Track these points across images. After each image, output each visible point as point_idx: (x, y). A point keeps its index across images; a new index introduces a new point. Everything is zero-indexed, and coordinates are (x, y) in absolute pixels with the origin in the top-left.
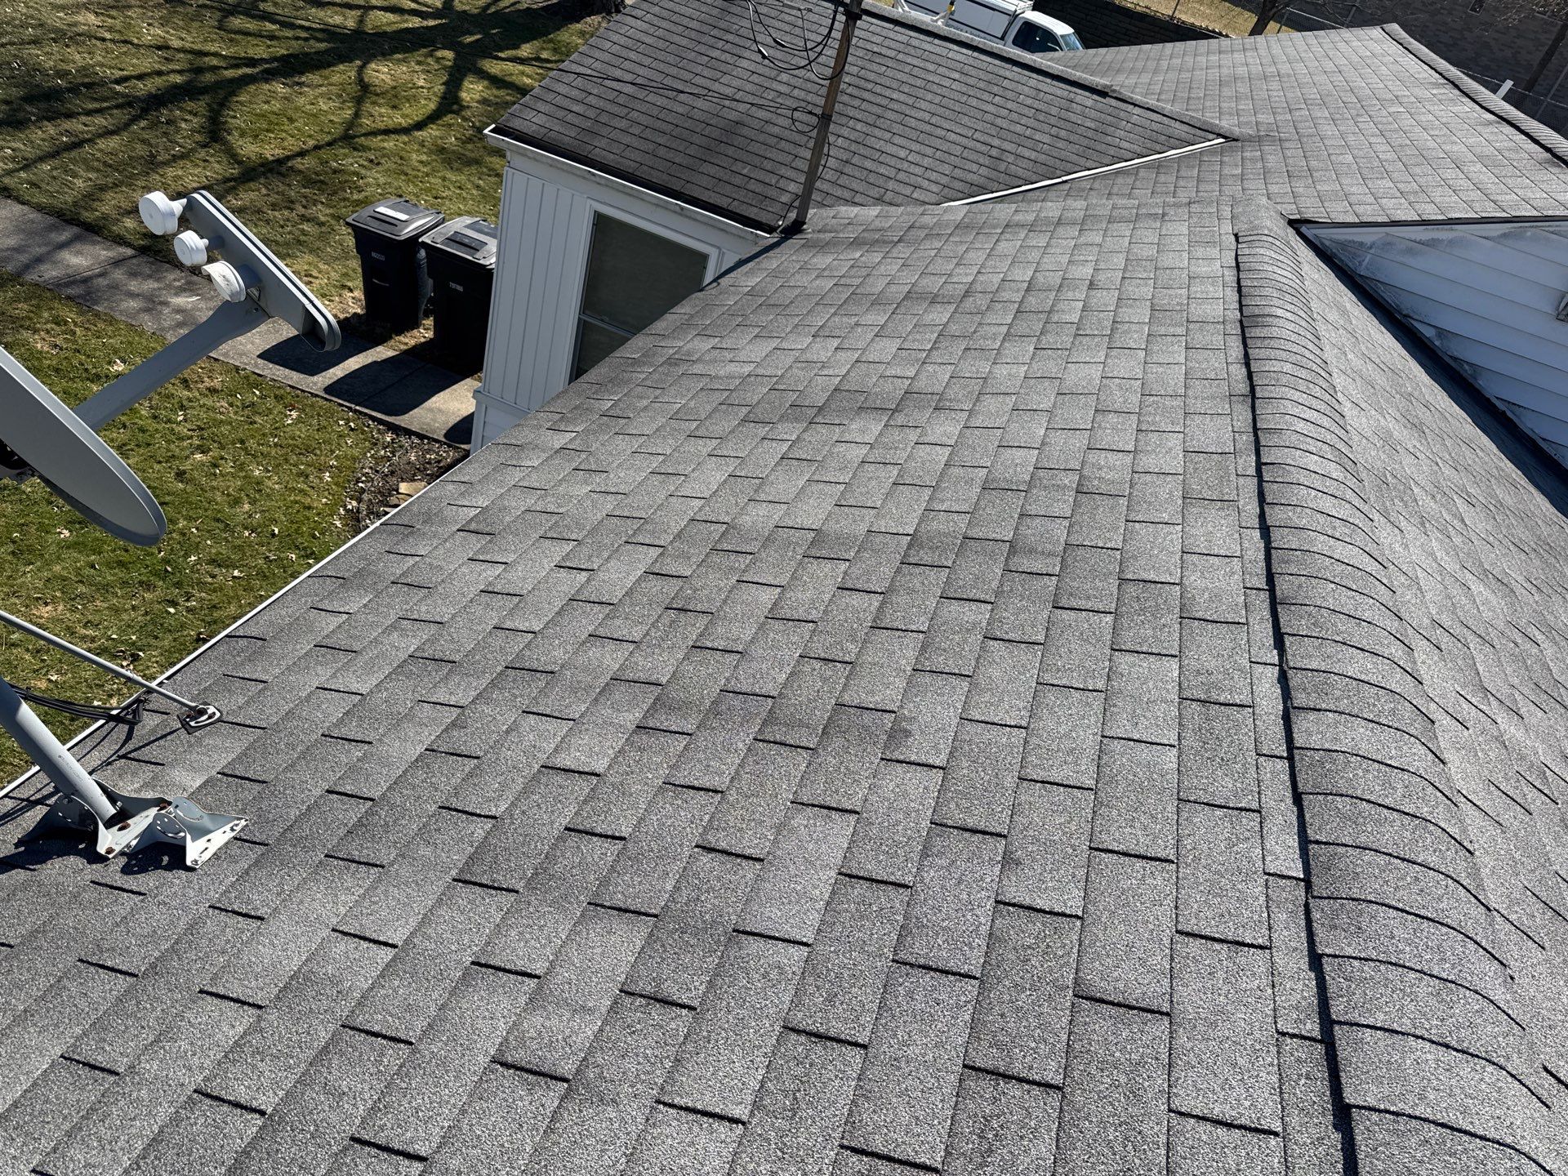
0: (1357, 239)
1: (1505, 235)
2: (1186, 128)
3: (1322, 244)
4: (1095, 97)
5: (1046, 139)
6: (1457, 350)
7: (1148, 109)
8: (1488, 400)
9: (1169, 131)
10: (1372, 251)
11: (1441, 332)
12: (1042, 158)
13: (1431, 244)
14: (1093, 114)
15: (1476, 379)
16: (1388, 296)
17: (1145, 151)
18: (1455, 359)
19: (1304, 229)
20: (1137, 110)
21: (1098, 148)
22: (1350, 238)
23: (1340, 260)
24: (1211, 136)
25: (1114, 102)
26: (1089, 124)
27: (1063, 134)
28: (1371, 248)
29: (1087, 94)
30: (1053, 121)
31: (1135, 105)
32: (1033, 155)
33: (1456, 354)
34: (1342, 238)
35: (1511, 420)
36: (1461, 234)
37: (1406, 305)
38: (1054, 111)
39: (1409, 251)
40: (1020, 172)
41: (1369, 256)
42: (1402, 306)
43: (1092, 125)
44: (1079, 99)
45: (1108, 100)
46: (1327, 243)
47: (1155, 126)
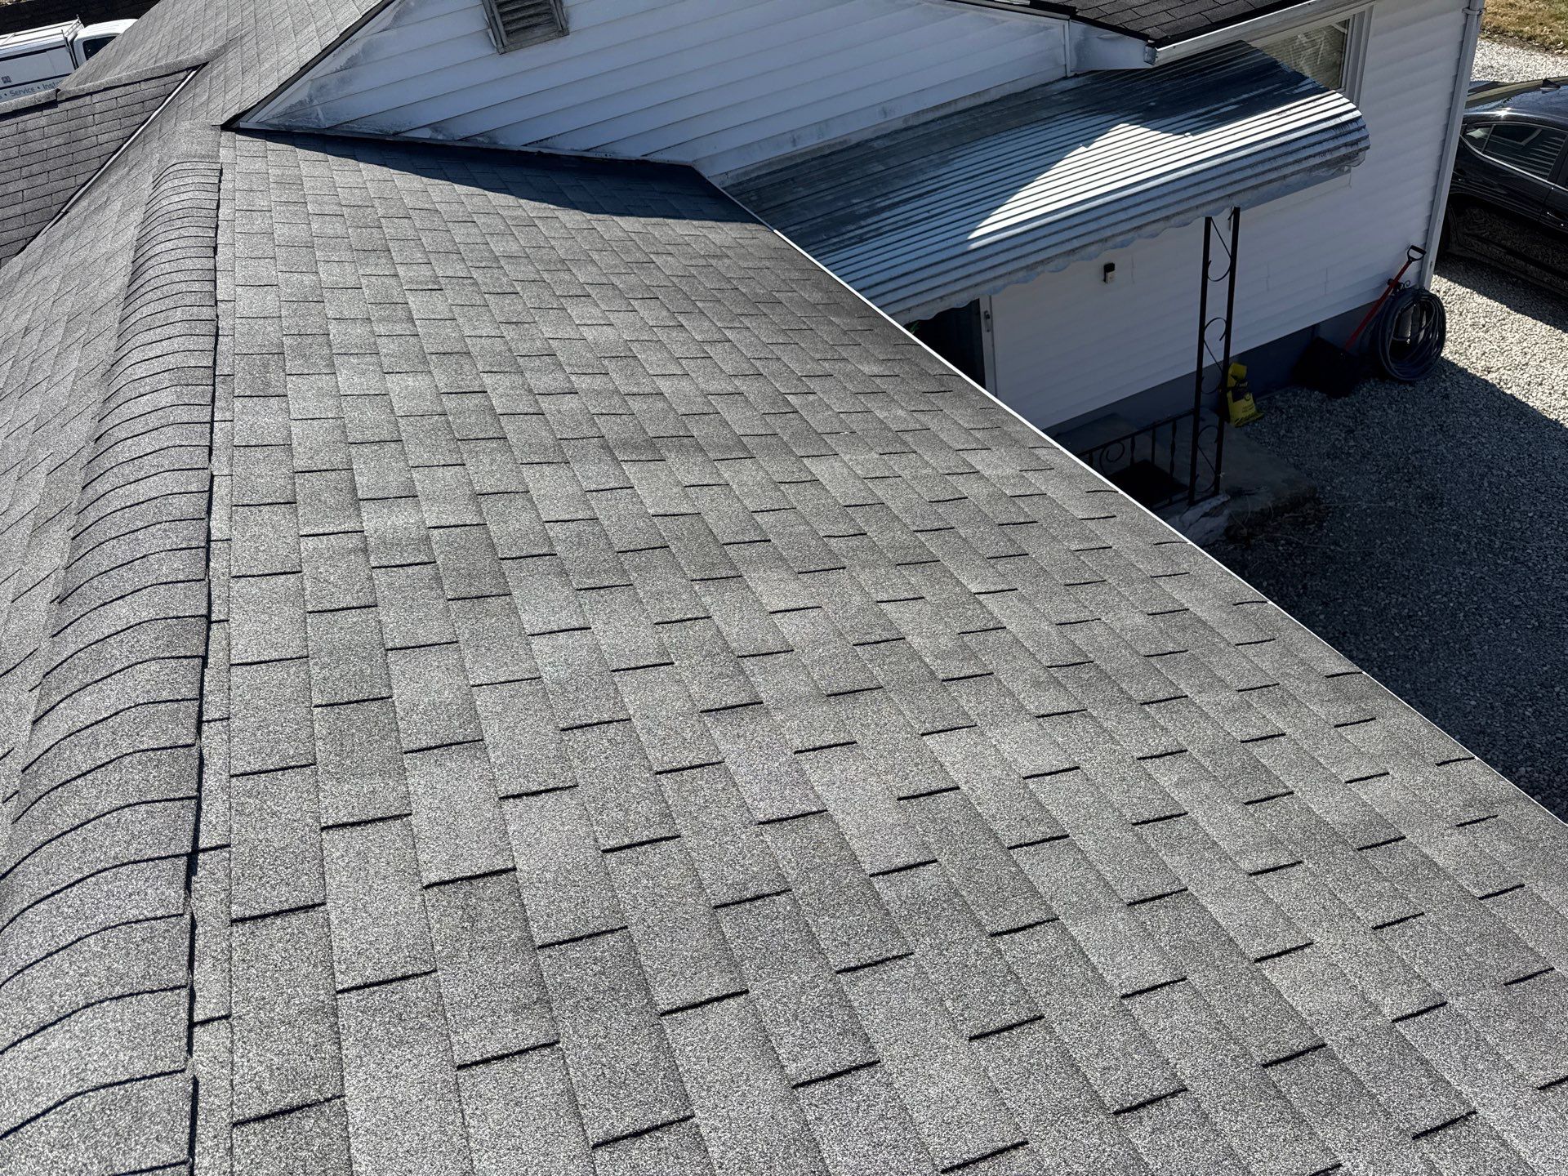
0: (294, 101)
1: (397, 18)
2: (154, 83)
3: (270, 125)
4: (46, 112)
5: (22, 184)
6: (460, 131)
7: (106, 89)
8: (519, 152)
9: (138, 97)
10: (315, 102)
11: (434, 126)
12: (28, 206)
13: (352, 63)
14: (54, 129)
15: (495, 143)
16: (367, 129)
17: (127, 132)
18: (466, 139)
19: (242, 125)
20: (96, 98)
21: (80, 158)
22: (287, 104)
23: (299, 128)
24: (182, 75)
25: (68, 105)
26: (56, 142)
27: (36, 169)
28: (311, 100)
29: (38, 114)
30: (18, 162)
31: (91, 94)
32: (18, 209)
33: (462, 135)
34: (280, 109)
35: (551, 155)
36: (365, 40)
37: (387, 125)
38: (13, 152)
39: (343, 82)
40: (15, 234)
41: (318, 108)
42: (386, 129)
43: (61, 141)
44: (31, 124)
45: (62, 107)
46: (275, 121)
47: (121, 101)
